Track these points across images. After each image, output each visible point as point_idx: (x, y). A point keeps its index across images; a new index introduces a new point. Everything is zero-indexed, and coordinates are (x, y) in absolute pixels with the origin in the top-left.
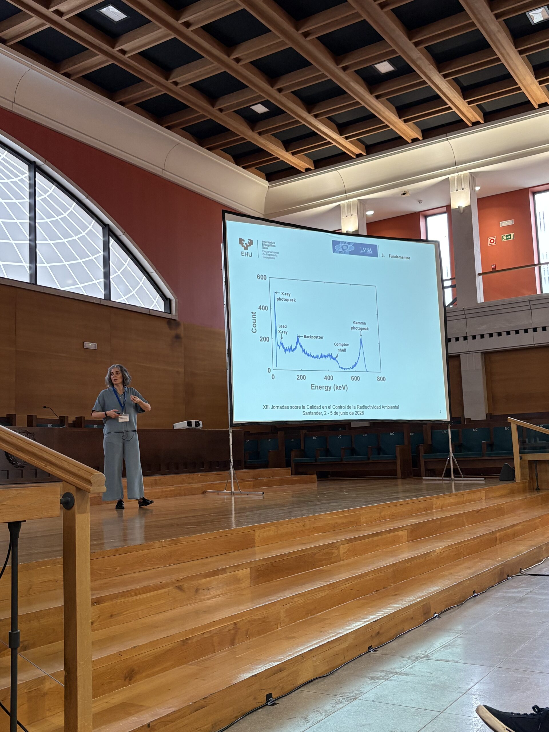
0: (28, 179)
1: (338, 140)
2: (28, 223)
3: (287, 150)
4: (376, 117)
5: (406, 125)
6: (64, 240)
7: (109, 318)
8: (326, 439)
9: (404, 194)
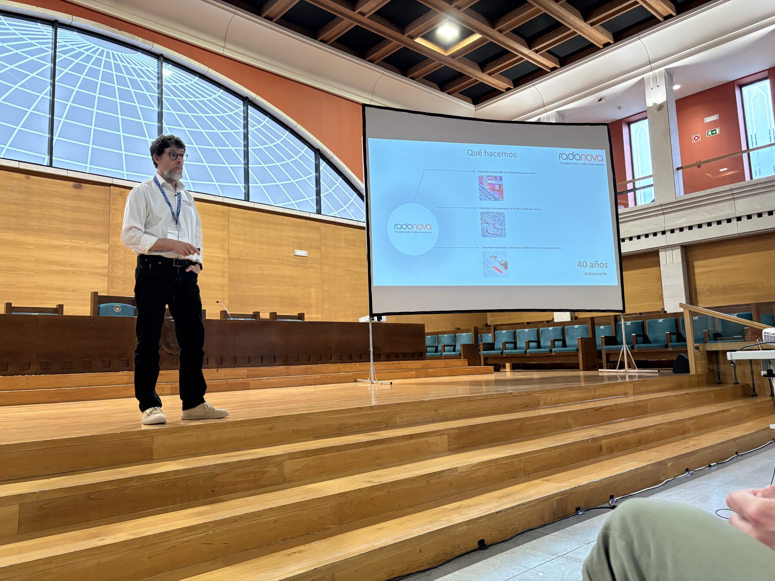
0: (243, 112)
1: (529, 55)
2: (243, 150)
3: (483, 72)
4: (563, 25)
5: (593, 28)
6: (277, 164)
7: (319, 229)
8: (515, 333)
9: (600, 100)
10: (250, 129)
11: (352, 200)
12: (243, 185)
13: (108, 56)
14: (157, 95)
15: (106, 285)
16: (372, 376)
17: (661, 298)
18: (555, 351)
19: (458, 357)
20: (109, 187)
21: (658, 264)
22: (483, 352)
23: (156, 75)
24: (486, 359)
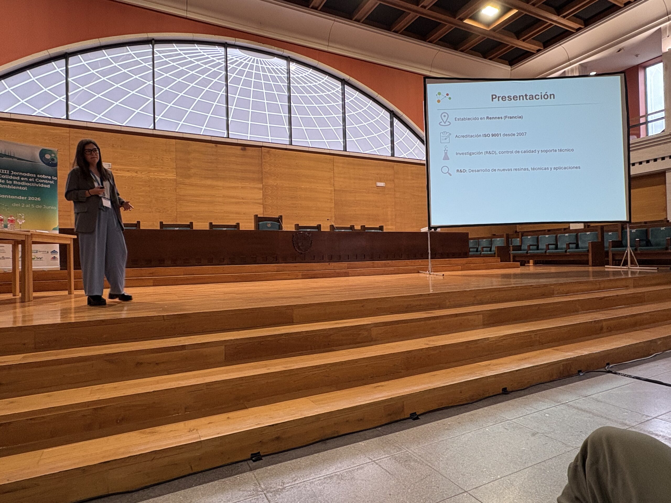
1: (557, 21)
2: (342, 116)
3: (518, 39)
6: (365, 124)
7: (393, 167)
8: (538, 238)
9: (619, 51)
10: (346, 101)
11: (416, 145)
12: (342, 140)
13: (257, 63)
14: (287, 84)
15: (262, 210)
16: (430, 269)
17: (665, 210)
18: (569, 252)
19: (493, 256)
20: (261, 148)
21: (664, 183)
22: (512, 252)
23: (286, 71)
24: (514, 256)
